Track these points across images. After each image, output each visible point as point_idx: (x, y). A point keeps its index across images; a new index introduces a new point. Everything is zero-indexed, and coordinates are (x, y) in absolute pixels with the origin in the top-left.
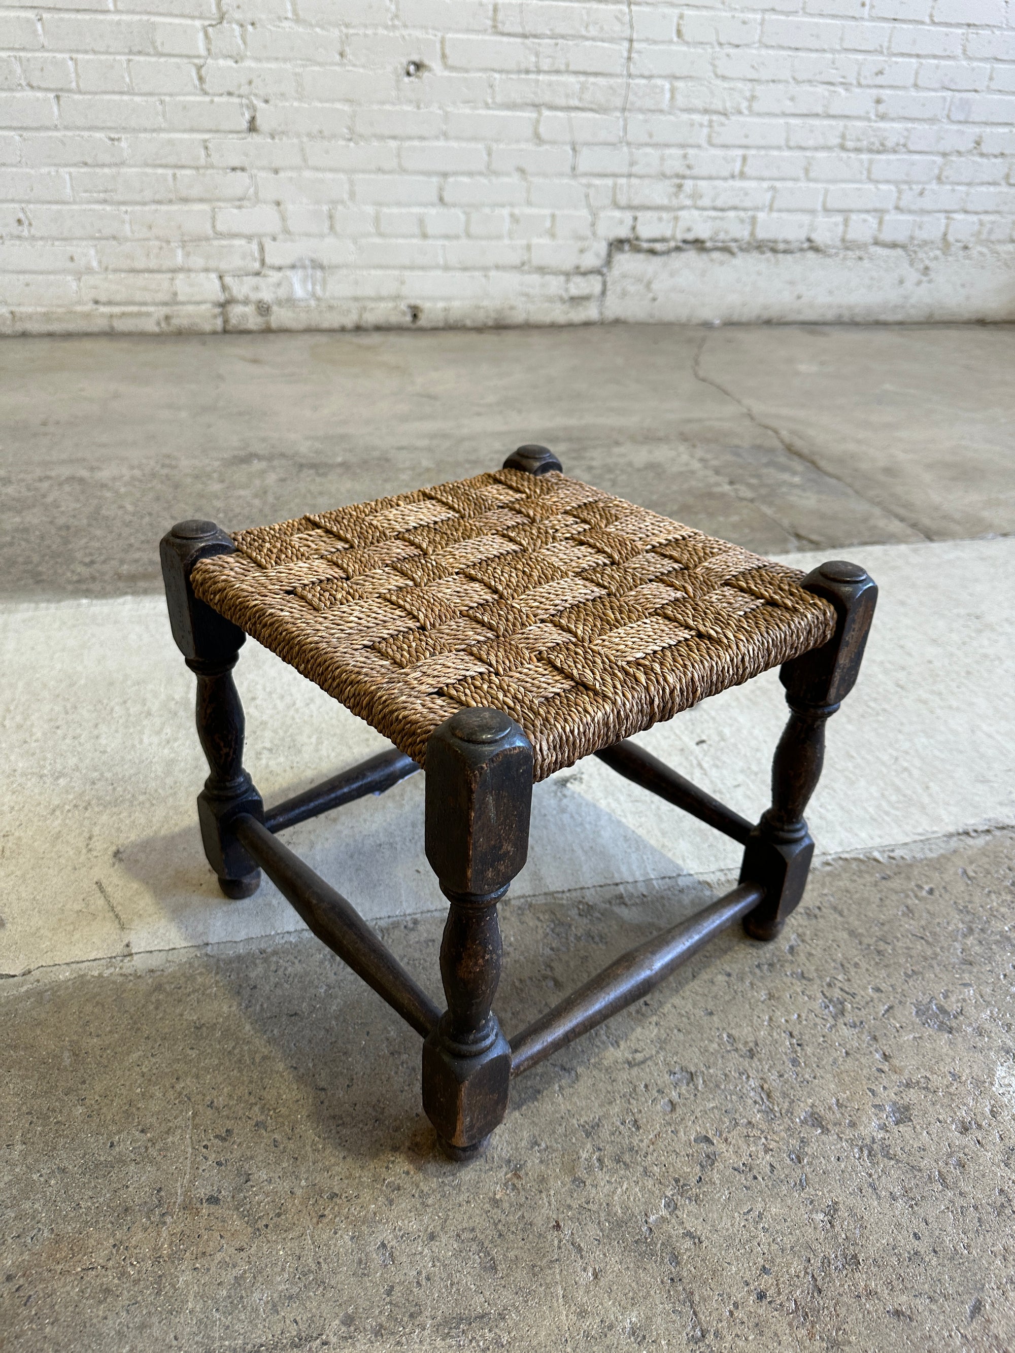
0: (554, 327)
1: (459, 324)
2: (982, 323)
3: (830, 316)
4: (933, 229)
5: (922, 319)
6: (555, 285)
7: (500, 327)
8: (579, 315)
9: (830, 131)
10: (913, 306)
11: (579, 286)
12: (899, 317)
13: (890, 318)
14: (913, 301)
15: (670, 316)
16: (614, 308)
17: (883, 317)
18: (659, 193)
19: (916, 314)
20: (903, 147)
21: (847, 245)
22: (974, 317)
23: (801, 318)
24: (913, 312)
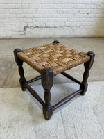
2: (83, 37)
4: (74, 24)
6: (18, 33)
7: (11, 39)
8: (22, 37)
9: (55, 11)
11: (21, 33)
16: (27, 36)
18: (30, 20)
20: (67, 13)
21: (61, 27)
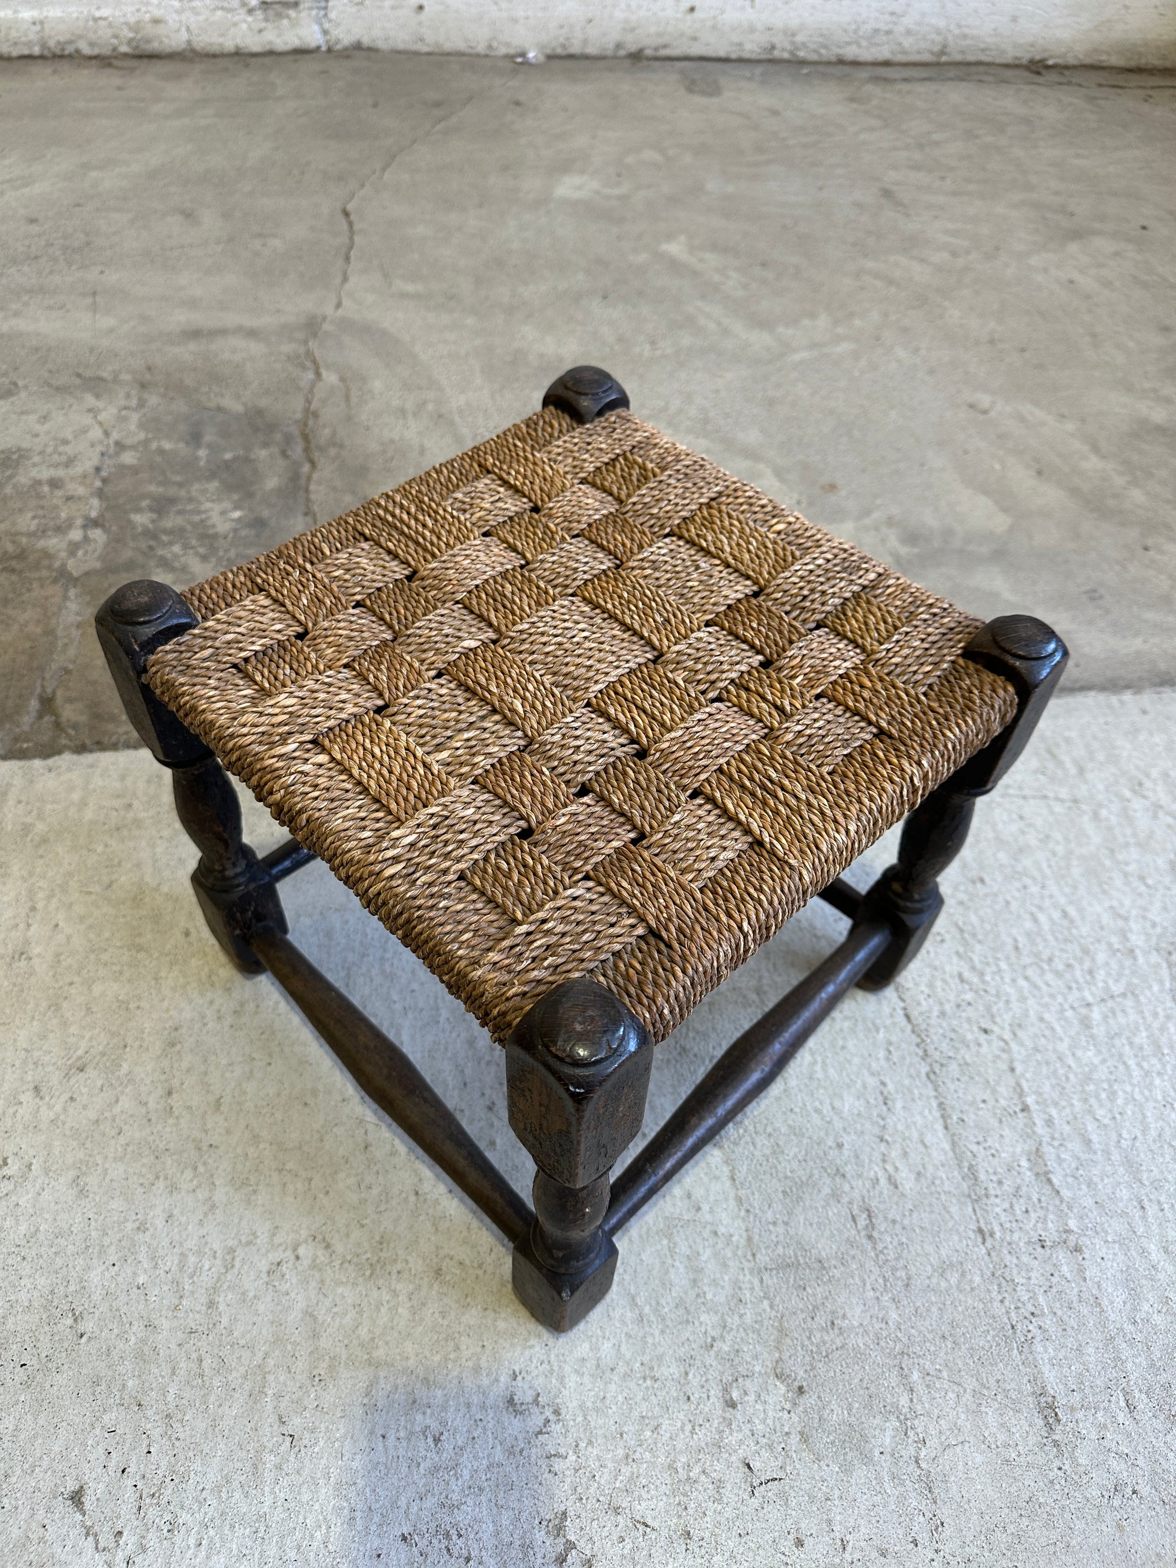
0: (240, 57)
1: (69, 49)
3: (751, 48)
5: (926, 57)
10: (909, 32)
12: (884, 53)
13: (866, 54)
14: (908, 21)
15: (455, 42)
17: (851, 52)
19: (915, 48)
22: (1025, 57)
23: (696, 50)
24: (907, 43)
